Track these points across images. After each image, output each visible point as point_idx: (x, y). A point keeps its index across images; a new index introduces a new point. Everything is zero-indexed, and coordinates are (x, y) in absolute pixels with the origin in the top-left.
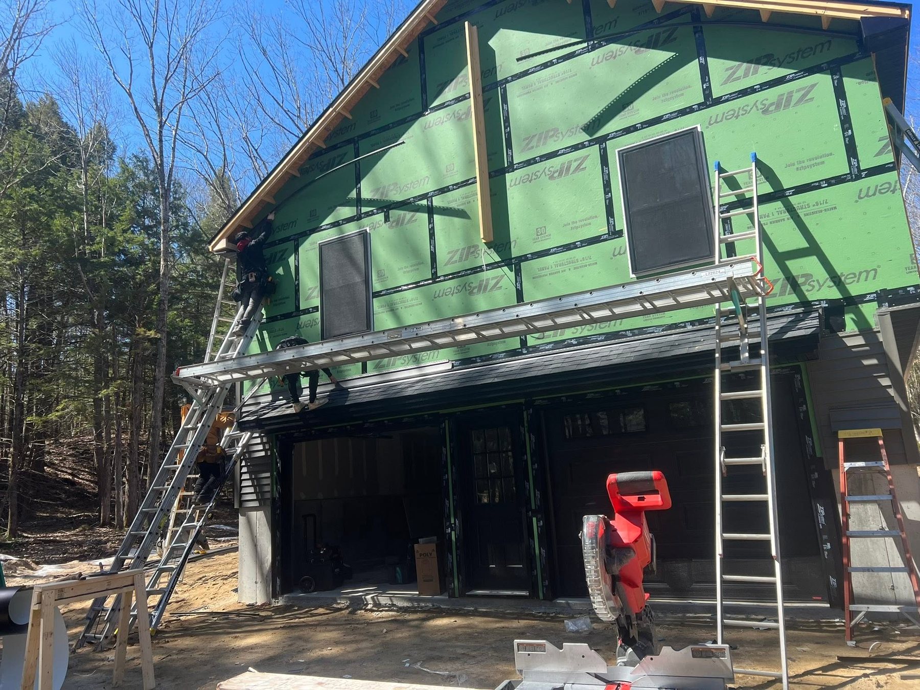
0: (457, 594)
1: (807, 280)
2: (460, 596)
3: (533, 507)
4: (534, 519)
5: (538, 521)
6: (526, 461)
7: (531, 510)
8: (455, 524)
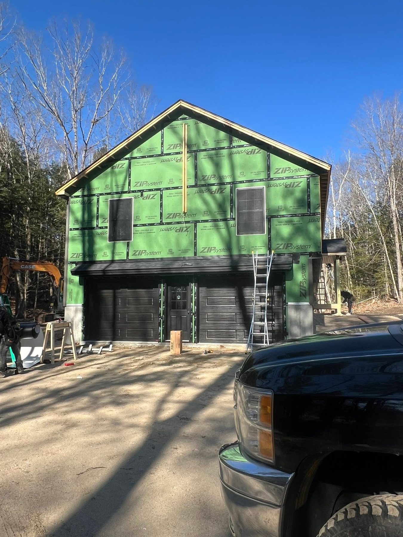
0: (161, 341)
1: (291, 245)
2: (163, 342)
3: (193, 312)
4: (193, 316)
5: (195, 316)
6: (192, 296)
7: (192, 313)
8: (163, 316)
